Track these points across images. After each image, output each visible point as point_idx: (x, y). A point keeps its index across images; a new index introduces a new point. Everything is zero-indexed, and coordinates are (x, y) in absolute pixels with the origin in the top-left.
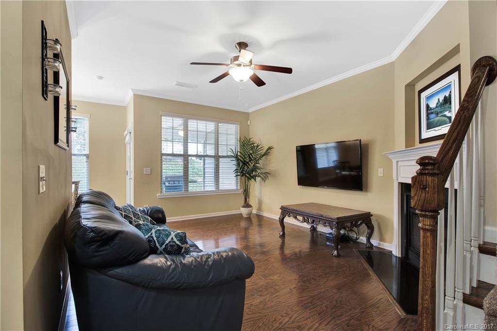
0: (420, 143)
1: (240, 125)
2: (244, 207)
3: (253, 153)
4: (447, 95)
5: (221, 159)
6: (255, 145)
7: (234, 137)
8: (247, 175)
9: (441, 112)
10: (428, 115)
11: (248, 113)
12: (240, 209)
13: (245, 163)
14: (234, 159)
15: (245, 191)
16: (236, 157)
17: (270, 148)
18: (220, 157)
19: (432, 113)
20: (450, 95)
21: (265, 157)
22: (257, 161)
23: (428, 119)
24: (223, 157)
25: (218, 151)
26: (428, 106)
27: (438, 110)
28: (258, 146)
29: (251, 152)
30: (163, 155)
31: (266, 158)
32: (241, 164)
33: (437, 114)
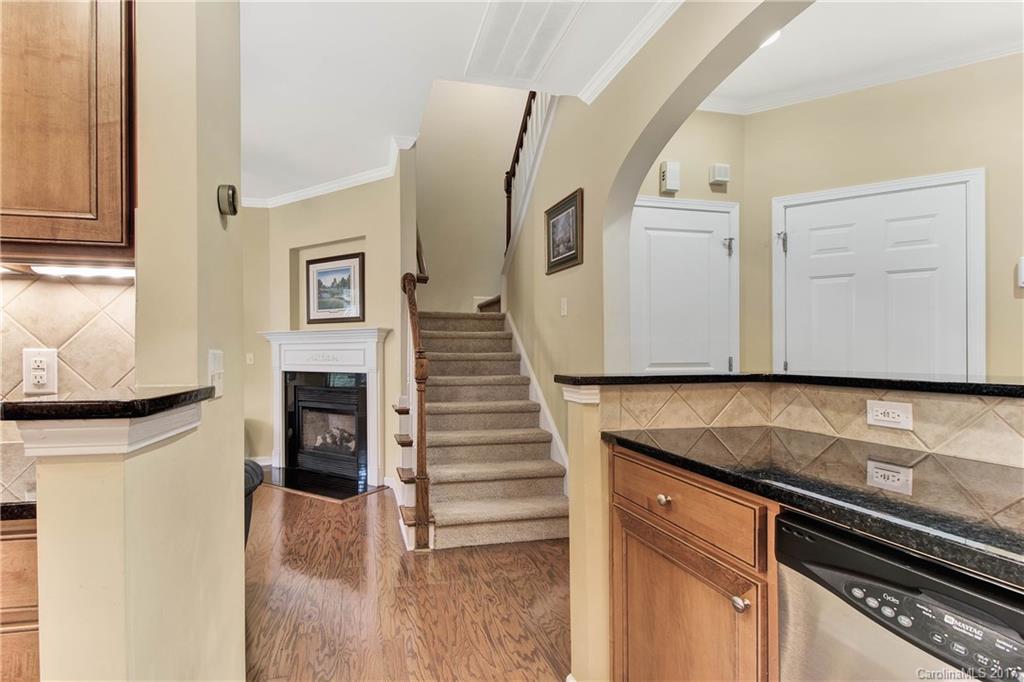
0: (308, 323)
4: (346, 278)
9: (338, 294)
10: (320, 293)
19: (326, 292)
20: (349, 279)
23: (320, 297)
26: (320, 283)
27: (335, 290)
33: (333, 295)
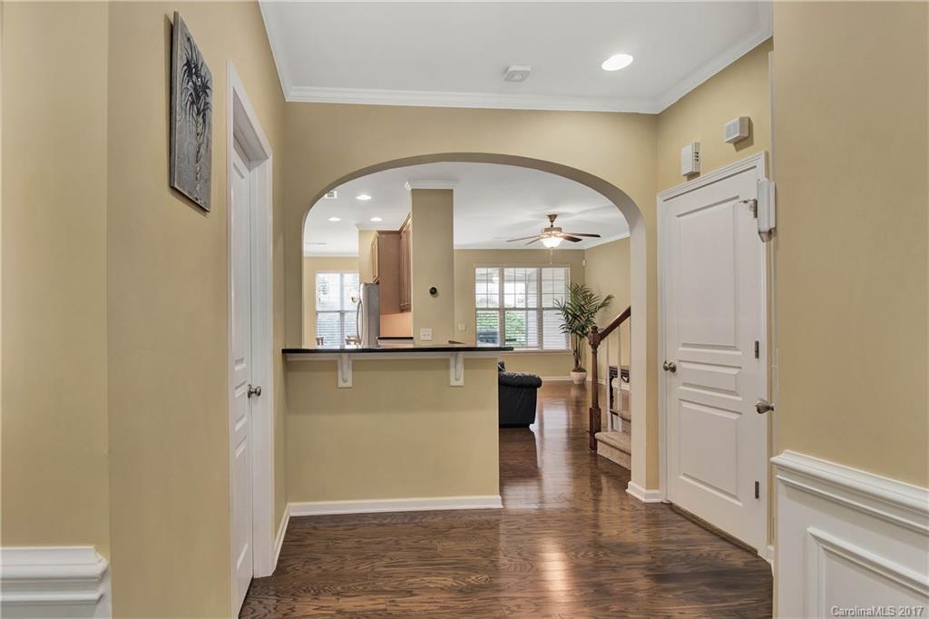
1: (571, 267)
2: (574, 371)
3: (586, 304)
5: (544, 312)
6: (588, 294)
7: (563, 283)
8: (578, 332)
11: (583, 250)
12: (569, 375)
13: (575, 317)
14: (560, 312)
15: (576, 351)
16: (564, 309)
17: (609, 298)
18: (544, 309)
21: (603, 308)
22: (592, 313)
24: (548, 309)
25: (541, 302)
28: (591, 295)
29: (583, 303)
30: (477, 309)
31: (606, 310)
32: (570, 317)
